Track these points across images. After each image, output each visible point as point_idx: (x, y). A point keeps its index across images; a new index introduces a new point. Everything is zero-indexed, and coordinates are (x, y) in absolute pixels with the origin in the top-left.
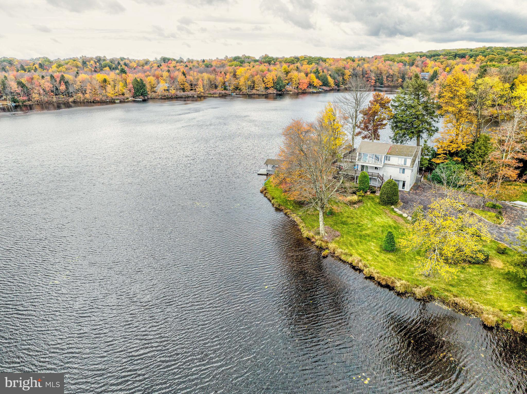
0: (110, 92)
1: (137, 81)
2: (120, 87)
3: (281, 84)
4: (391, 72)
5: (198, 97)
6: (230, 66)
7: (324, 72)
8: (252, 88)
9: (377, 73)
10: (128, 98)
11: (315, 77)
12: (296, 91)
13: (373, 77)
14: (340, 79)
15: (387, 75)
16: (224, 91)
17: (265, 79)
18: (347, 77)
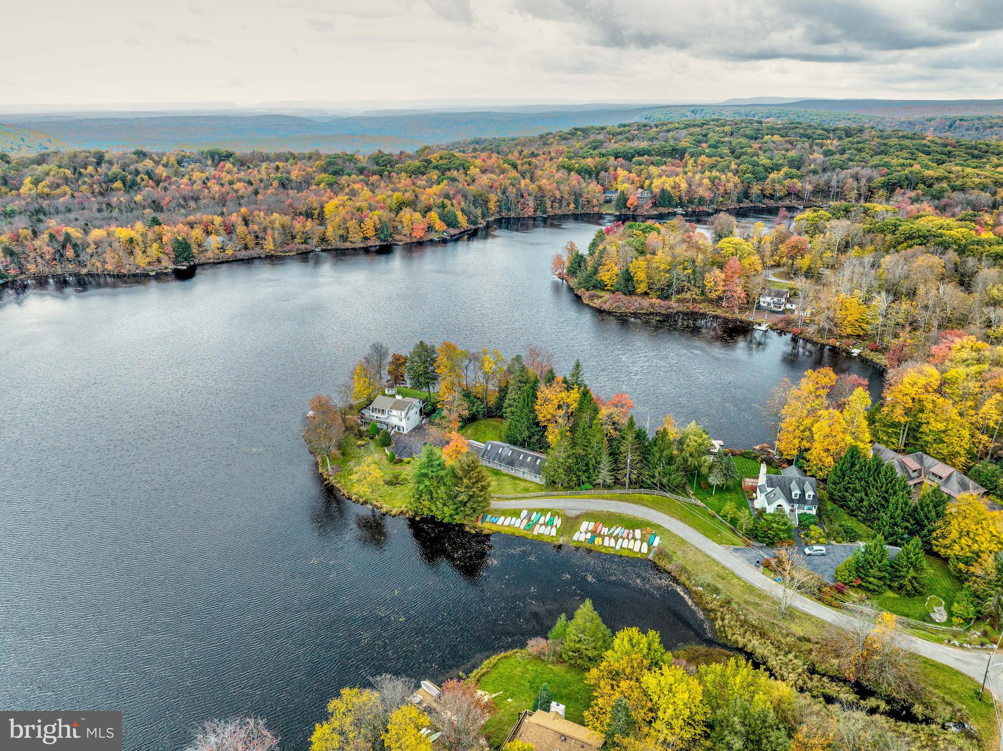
0: (141, 261)
1: (178, 240)
2: (154, 250)
3: (386, 233)
4: (558, 195)
5: (267, 257)
6: (318, 185)
7: (452, 205)
8: (344, 238)
9: (539, 195)
10: (166, 268)
11: (437, 216)
12: (409, 240)
13: (531, 203)
14: (479, 212)
15: (552, 198)
16: (304, 246)
17: (362, 225)
18: (492, 205)
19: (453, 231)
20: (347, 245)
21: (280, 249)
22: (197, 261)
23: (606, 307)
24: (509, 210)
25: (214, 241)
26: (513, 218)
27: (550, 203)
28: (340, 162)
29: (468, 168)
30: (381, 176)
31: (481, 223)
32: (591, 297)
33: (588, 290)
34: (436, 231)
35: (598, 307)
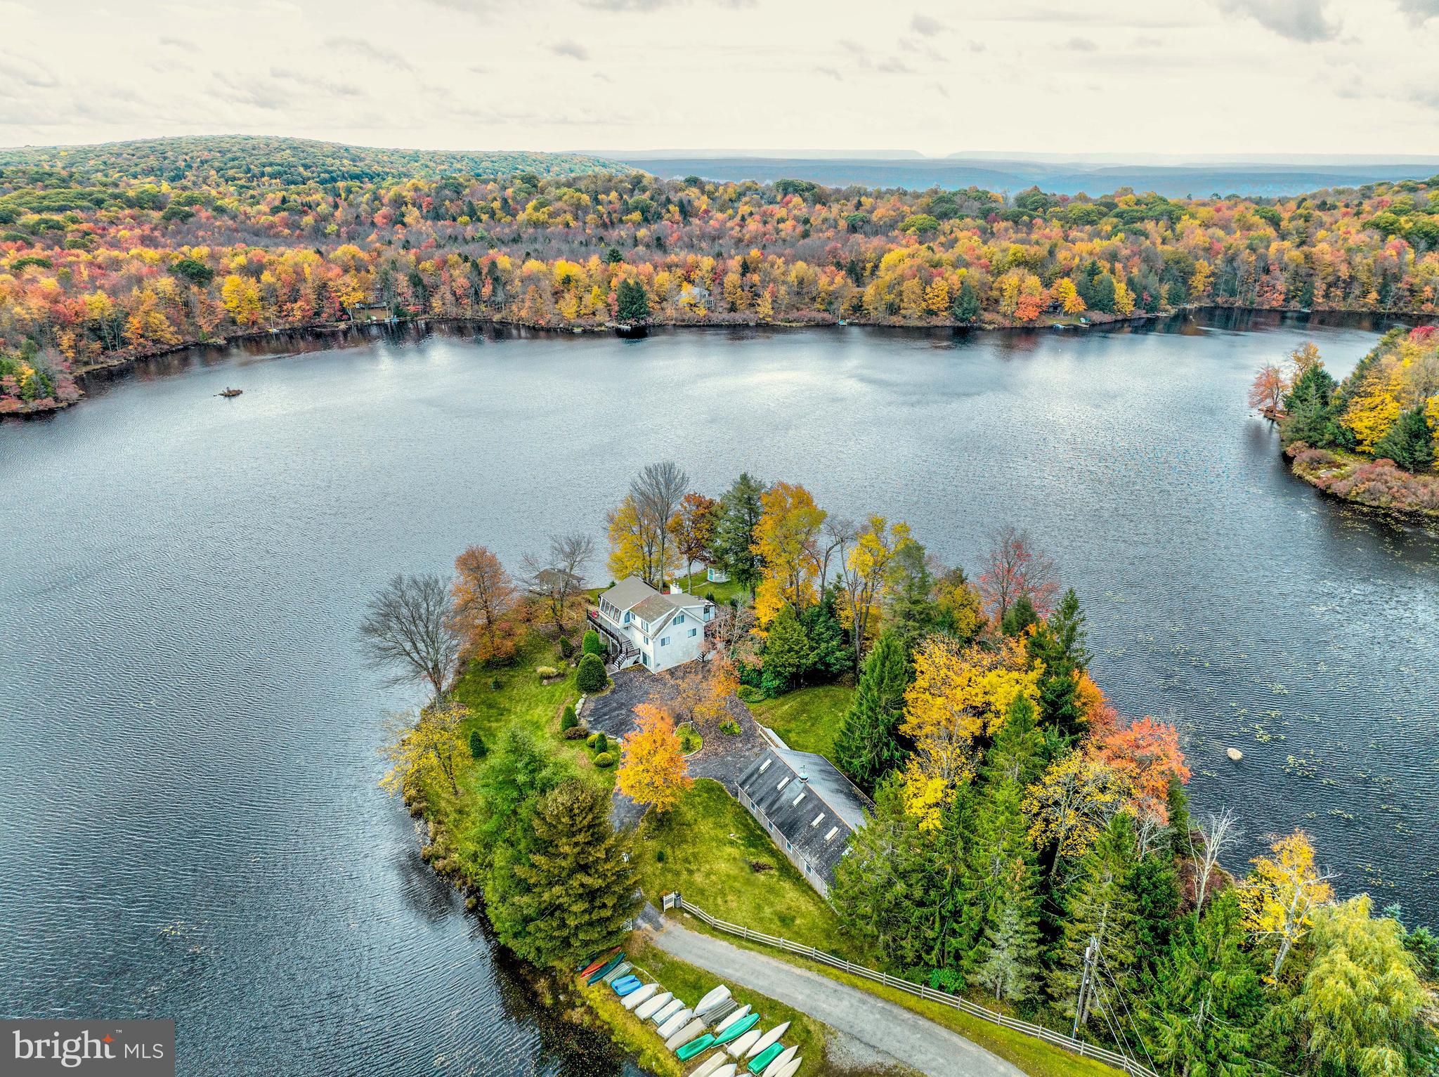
1: (628, 285)
2: (592, 297)
3: (967, 306)
4: (1344, 272)
5: (758, 325)
6: (904, 230)
7: (1113, 271)
8: (893, 309)
9: (1303, 271)
10: (601, 325)
11: (1073, 287)
12: (1007, 323)
13: (1282, 283)
14: (1164, 289)
15: (1330, 279)
16: (826, 315)
17: (928, 289)
18: (1199, 282)
19: (1097, 316)
20: (896, 320)
21: (781, 316)
22: (650, 320)
23: (1339, 487)
24: (1232, 293)
25: (689, 293)
26: (1239, 308)
27: (1324, 287)
28: (957, 199)
29: (1179, 219)
30: (1016, 222)
31: (1166, 311)
32: (1315, 464)
33: (1313, 445)
34: (1066, 314)
35: (1322, 486)
